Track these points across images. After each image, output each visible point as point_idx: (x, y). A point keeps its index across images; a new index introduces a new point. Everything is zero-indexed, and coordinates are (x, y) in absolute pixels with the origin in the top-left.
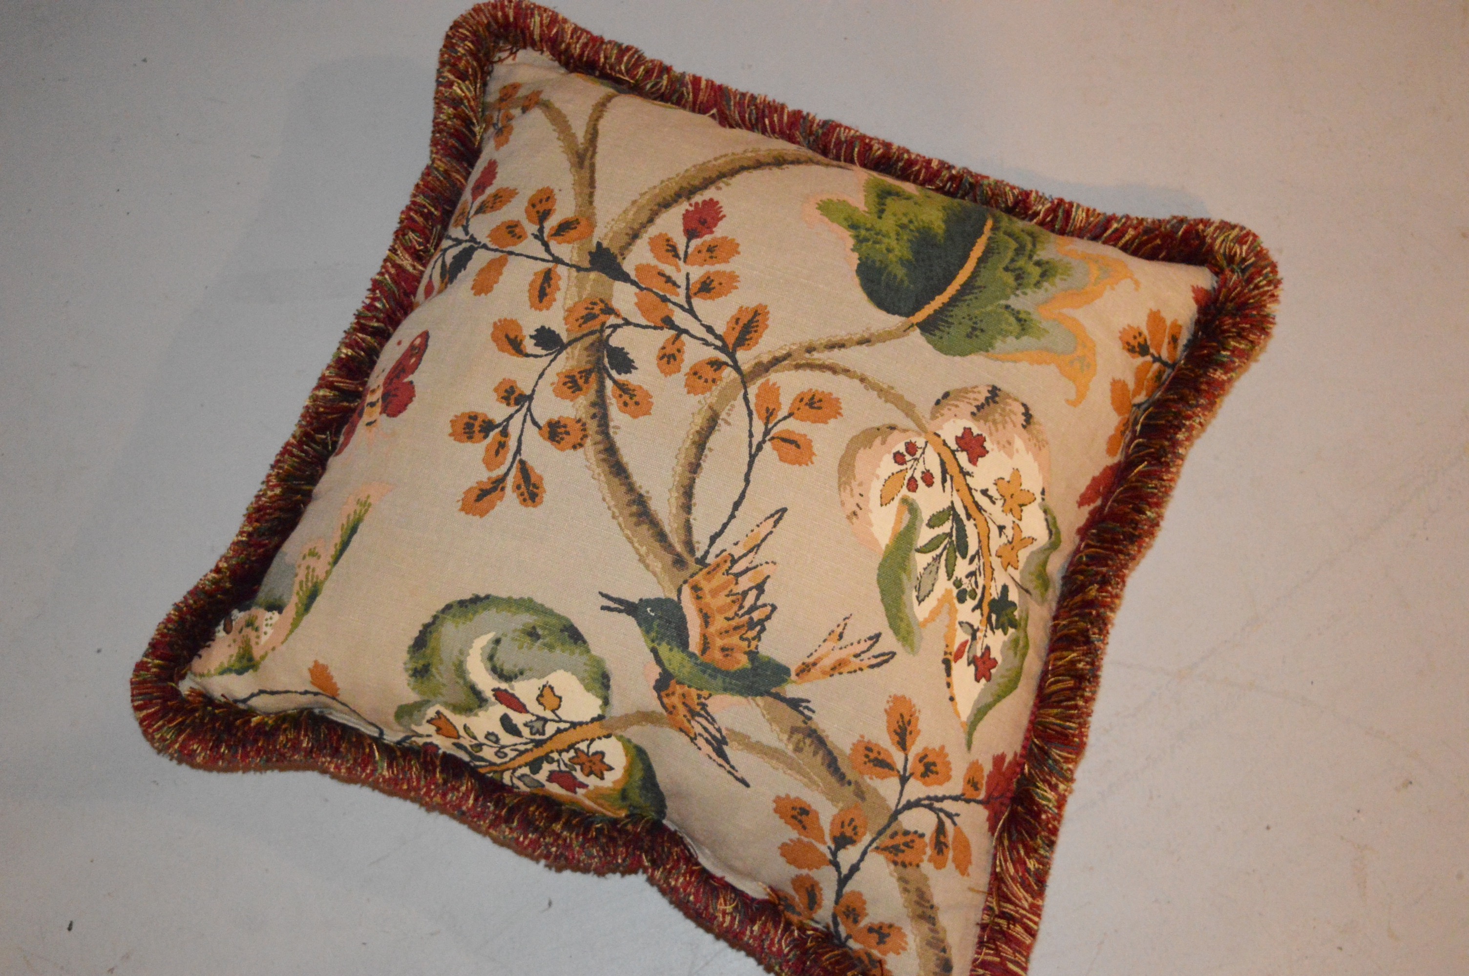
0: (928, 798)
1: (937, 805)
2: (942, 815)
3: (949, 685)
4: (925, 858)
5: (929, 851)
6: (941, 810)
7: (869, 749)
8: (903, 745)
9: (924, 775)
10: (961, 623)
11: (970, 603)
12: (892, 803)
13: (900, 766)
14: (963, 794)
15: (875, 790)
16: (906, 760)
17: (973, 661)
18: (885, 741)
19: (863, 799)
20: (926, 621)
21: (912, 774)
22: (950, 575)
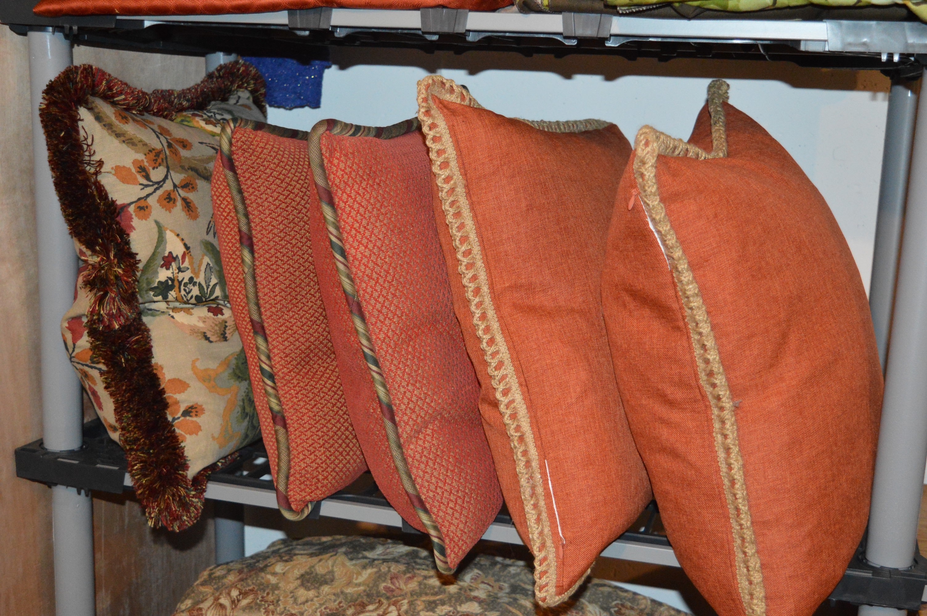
0: (161, 186)
1: (156, 186)
2: (151, 183)
3: (182, 240)
4: (145, 160)
5: (146, 164)
6: (152, 185)
7: (193, 188)
8: (184, 199)
9: (169, 194)
10: (188, 269)
11: (186, 280)
12: (172, 173)
13: (180, 191)
14: (146, 200)
15: (180, 173)
16: (179, 195)
17: (175, 259)
18: (191, 196)
19: (181, 166)
20: (202, 259)
21: (174, 191)
22: (200, 284)
